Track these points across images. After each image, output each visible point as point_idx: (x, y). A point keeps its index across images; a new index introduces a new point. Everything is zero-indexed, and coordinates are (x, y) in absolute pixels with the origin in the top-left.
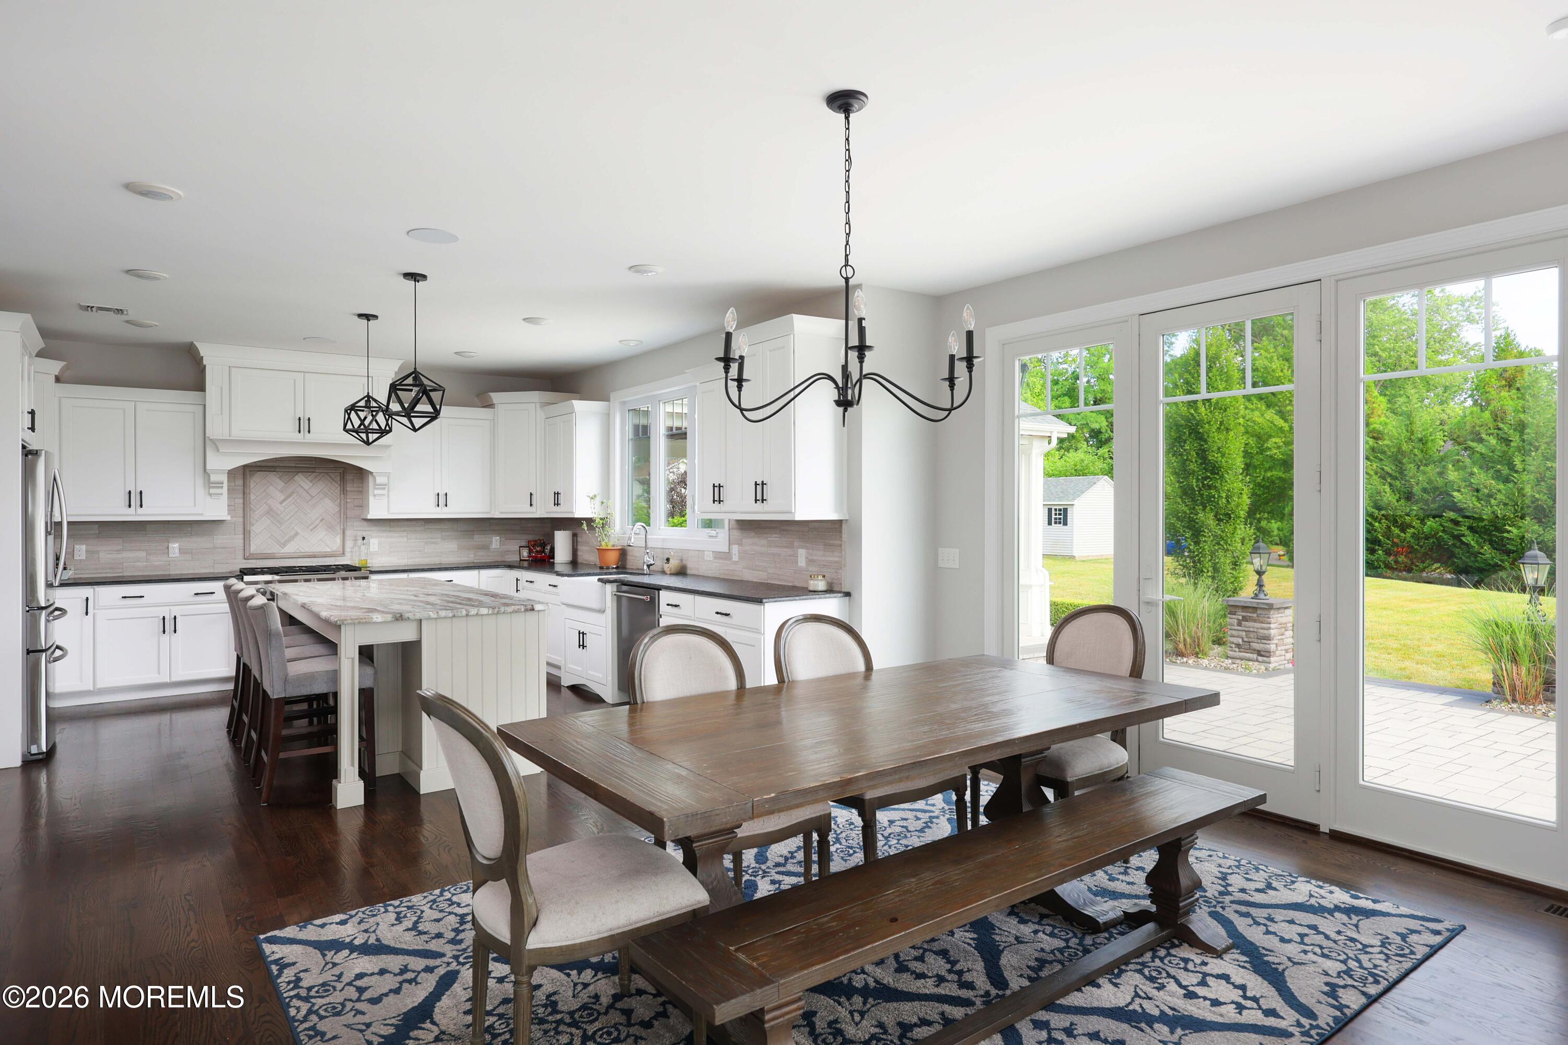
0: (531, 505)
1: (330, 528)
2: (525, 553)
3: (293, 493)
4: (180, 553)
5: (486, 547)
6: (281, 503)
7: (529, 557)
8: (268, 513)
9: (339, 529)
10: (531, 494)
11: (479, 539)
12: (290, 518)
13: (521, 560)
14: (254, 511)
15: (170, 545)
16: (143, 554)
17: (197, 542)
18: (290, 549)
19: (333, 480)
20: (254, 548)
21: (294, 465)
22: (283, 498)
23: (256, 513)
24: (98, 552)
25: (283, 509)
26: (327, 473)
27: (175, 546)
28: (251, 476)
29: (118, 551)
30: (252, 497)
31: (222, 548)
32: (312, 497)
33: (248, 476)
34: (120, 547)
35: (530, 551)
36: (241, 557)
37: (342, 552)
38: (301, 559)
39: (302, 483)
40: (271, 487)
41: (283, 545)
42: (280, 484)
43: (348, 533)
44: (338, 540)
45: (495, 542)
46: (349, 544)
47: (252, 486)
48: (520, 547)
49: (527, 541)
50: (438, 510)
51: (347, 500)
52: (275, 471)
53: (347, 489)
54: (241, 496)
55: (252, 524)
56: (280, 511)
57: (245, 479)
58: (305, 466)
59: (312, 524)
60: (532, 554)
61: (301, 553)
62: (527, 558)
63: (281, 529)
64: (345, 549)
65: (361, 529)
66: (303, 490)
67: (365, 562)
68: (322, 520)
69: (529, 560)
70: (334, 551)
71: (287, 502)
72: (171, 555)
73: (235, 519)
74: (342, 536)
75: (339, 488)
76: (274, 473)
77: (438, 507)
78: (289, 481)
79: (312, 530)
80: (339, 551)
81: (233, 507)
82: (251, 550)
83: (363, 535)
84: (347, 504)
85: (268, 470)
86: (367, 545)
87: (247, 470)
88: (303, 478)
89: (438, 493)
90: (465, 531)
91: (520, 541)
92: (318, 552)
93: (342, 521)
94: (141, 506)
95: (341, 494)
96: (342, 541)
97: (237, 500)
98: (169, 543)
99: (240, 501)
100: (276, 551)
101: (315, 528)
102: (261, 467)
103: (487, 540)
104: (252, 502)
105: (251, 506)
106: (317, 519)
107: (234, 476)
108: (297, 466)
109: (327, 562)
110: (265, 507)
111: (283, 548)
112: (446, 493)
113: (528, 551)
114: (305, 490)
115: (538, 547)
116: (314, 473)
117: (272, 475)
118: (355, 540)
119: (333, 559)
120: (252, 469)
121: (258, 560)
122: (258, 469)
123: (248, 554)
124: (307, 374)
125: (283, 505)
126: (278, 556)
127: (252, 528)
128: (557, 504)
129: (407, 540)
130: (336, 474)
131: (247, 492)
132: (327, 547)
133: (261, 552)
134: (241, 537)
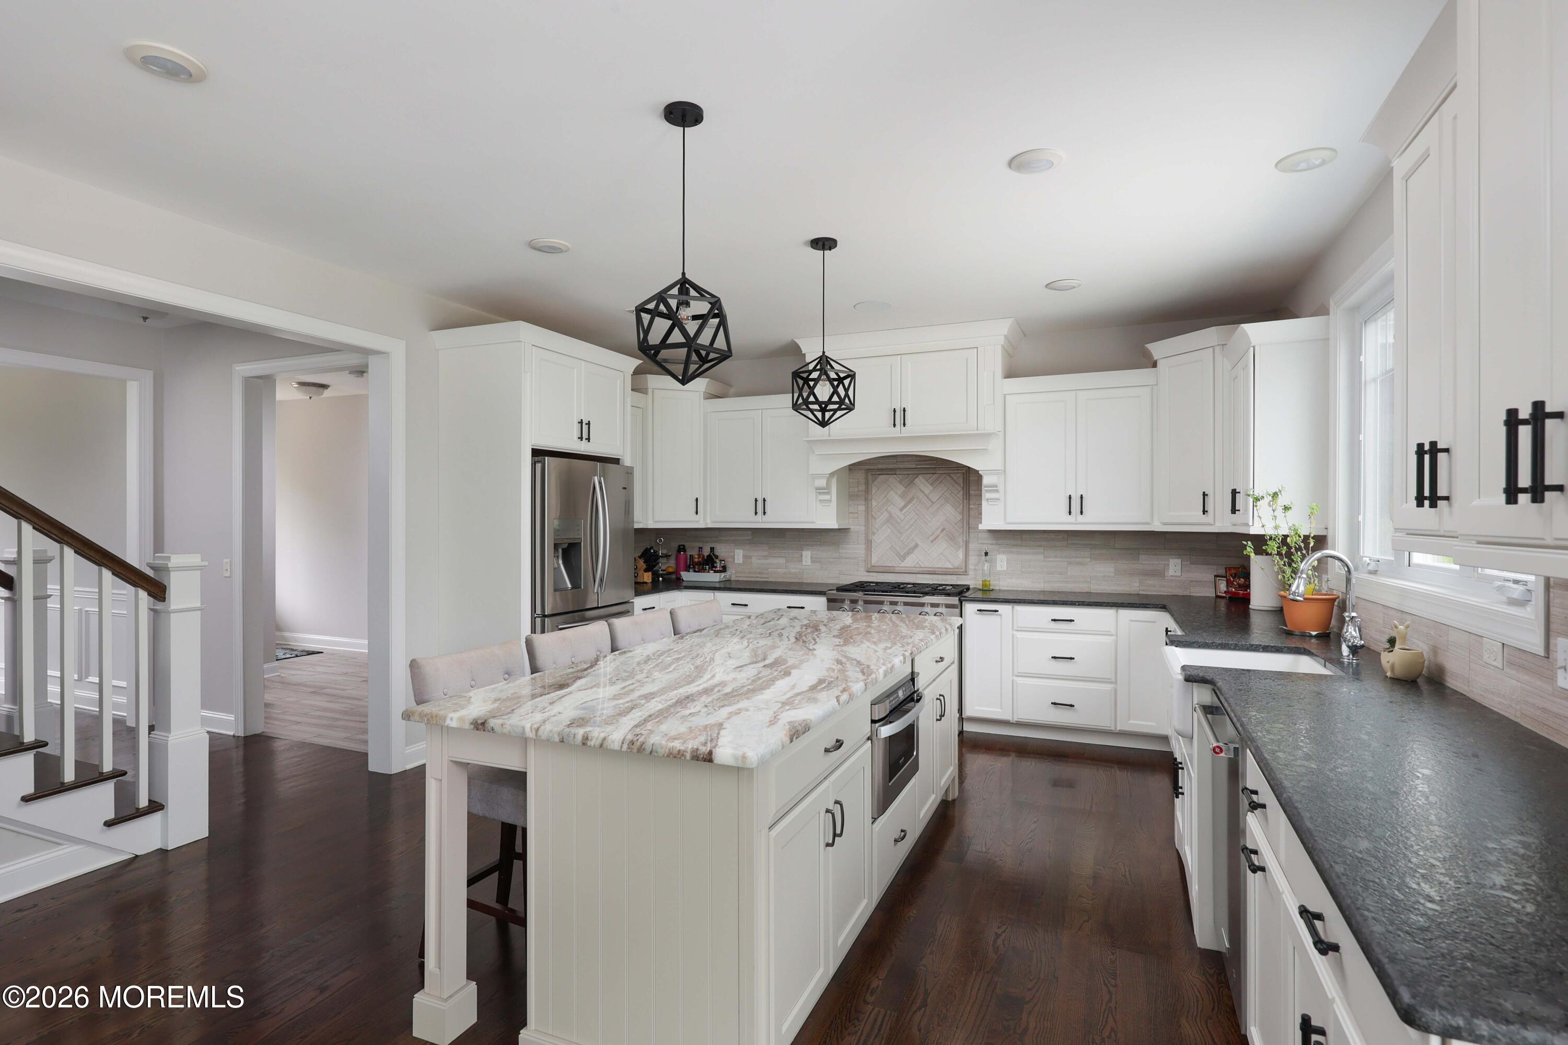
0: (1204, 512)
1: (952, 538)
2: (1223, 586)
3: (912, 499)
4: (812, 562)
5: (1159, 574)
6: (901, 510)
7: (1225, 592)
8: (888, 521)
9: (960, 540)
10: (1204, 495)
11: (1147, 561)
12: (910, 528)
13: (1217, 597)
14: (875, 519)
15: (803, 552)
16: (782, 561)
17: (825, 553)
18: (910, 562)
19: (956, 482)
20: (875, 560)
21: (914, 466)
22: (902, 504)
23: (878, 520)
24: (750, 557)
25: (902, 517)
26: (948, 474)
27: (807, 555)
28: (873, 481)
29: (766, 557)
30: (874, 503)
31: (846, 558)
32: (933, 503)
33: (870, 481)
34: (767, 553)
35: (1229, 584)
36: (863, 569)
37: (963, 570)
38: (918, 576)
39: (922, 487)
40: (891, 492)
41: (903, 558)
42: (901, 489)
43: (972, 547)
44: (961, 555)
45: (1174, 567)
46: (973, 560)
47: (874, 491)
48: (1215, 576)
49: (1226, 568)
50: (1071, 519)
51: (970, 507)
52: (895, 474)
53: (971, 492)
54: (863, 502)
55: (874, 534)
56: (900, 519)
57: (867, 484)
58: (925, 466)
59: (933, 534)
60: (1231, 589)
61: (920, 567)
62: (1224, 595)
63: (901, 539)
64: (966, 565)
65: (986, 542)
66: (923, 495)
67: (988, 583)
68: (944, 530)
69: (1226, 597)
70: (956, 568)
71: (908, 508)
72: (804, 563)
73: (858, 527)
74: (964, 550)
75: (962, 492)
76: (895, 476)
77: (1070, 514)
78: (909, 484)
79: (932, 542)
80: (962, 569)
81: (856, 515)
82: (873, 562)
83: (985, 548)
84: (971, 511)
85: (889, 473)
86: (992, 563)
87: (869, 474)
88: (923, 481)
89: (1070, 496)
90: (1125, 549)
91: (1215, 567)
92: (938, 568)
93: (965, 532)
94: (764, 513)
95: (963, 499)
96: (964, 557)
97: (859, 507)
98: (802, 550)
99: (862, 508)
100: (895, 565)
101: (935, 539)
102: (883, 469)
103: (1160, 563)
104: (874, 510)
105: (873, 513)
106: (938, 529)
107: (857, 480)
108: (918, 467)
109: (946, 580)
110: (885, 515)
111: (903, 562)
112: (1082, 495)
113: (1225, 582)
114: (925, 494)
115: (1239, 578)
116: (935, 475)
117: (892, 479)
118: (978, 555)
119: (954, 577)
120: (873, 473)
121: (878, 574)
122: (879, 473)
123: (869, 567)
124: (903, 356)
125: (903, 512)
126: (897, 569)
127: (874, 537)
128: (1234, 510)
129: (1044, 557)
130: (959, 475)
131: (869, 499)
132: (948, 563)
133: (882, 565)
134: (864, 546)
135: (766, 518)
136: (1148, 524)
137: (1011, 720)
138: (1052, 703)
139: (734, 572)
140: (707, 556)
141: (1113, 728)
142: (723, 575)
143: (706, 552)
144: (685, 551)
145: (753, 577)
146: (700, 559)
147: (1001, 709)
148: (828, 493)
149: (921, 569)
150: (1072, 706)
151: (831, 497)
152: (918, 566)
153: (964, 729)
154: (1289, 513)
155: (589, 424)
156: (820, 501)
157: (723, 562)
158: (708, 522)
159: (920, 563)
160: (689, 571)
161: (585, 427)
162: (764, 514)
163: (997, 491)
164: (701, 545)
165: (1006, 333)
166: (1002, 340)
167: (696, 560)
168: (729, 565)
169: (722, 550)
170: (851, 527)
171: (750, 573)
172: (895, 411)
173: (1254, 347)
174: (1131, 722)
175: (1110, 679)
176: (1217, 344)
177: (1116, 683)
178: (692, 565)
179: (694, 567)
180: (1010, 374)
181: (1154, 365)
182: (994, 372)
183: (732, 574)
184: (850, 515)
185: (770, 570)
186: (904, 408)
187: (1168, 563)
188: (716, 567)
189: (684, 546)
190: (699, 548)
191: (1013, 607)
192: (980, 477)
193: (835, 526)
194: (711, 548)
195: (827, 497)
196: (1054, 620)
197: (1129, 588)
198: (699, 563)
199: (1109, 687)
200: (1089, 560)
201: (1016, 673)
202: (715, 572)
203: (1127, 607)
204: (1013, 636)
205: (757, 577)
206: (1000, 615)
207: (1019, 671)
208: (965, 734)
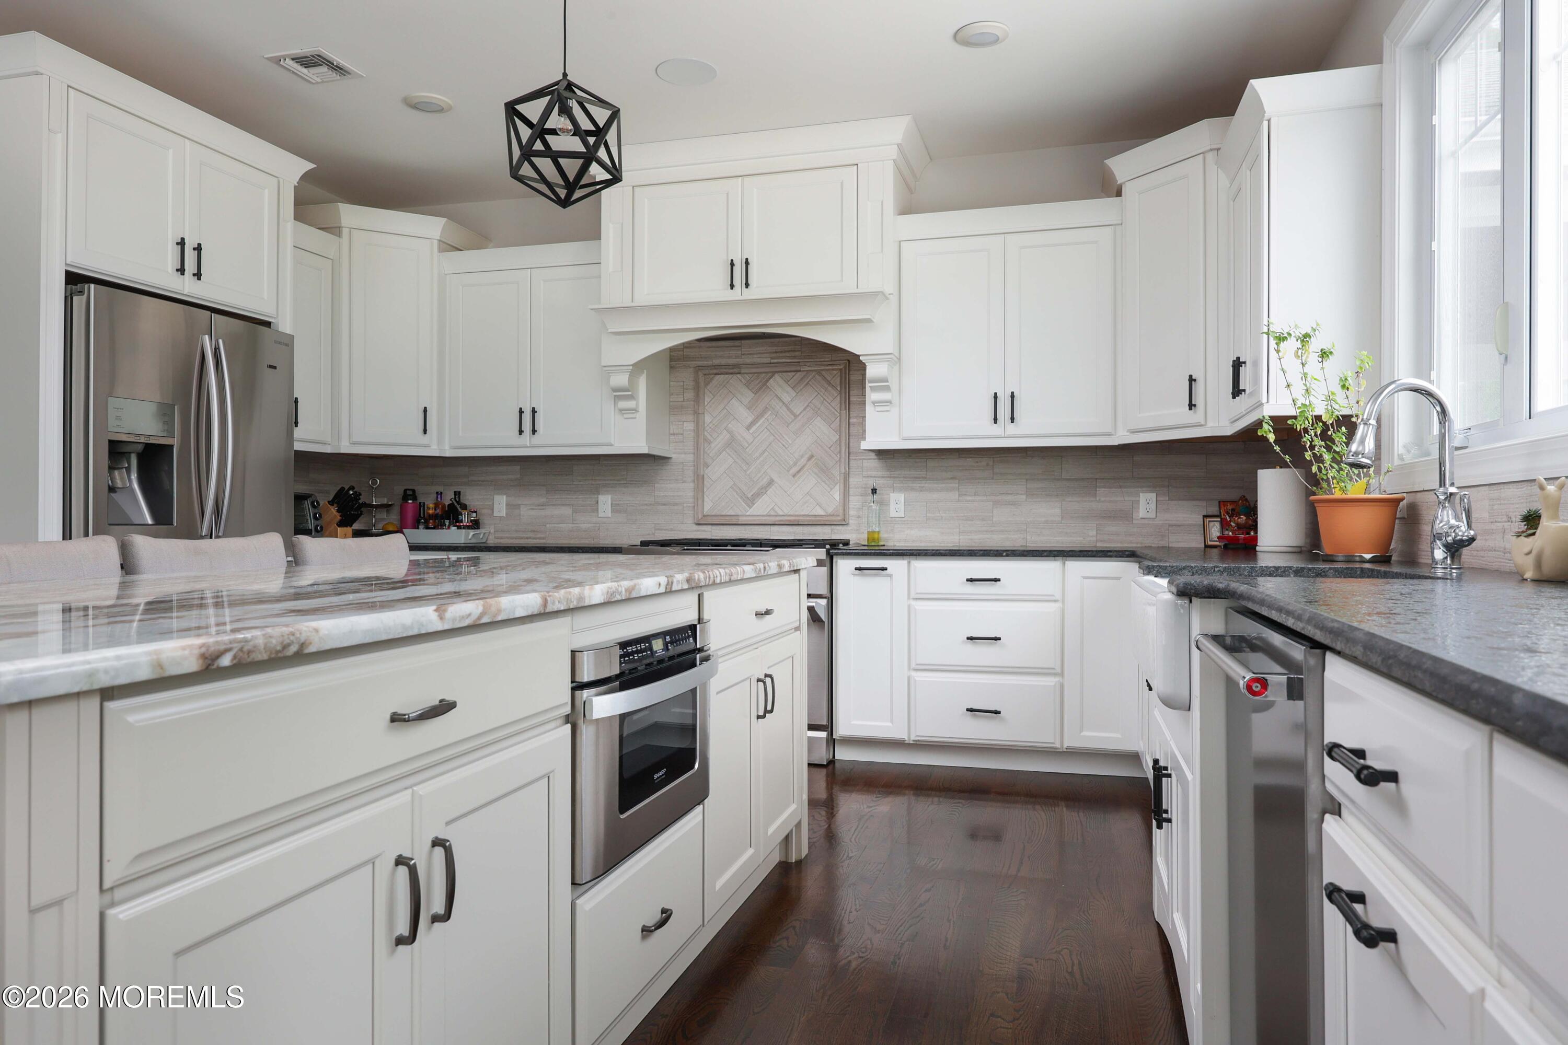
0: (1191, 406)
1: (824, 471)
2: (1215, 530)
3: (765, 410)
4: (613, 511)
5: (1125, 516)
6: (749, 428)
7: (1219, 538)
8: (728, 445)
9: (836, 473)
10: (1191, 380)
11: (1107, 496)
12: (761, 455)
13: (1207, 546)
14: (710, 443)
15: (600, 497)
16: (566, 511)
17: (631, 495)
18: (761, 508)
19: (829, 383)
20: (708, 507)
22: (750, 419)
23: (713, 445)
24: (518, 507)
25: (750, 438)
26: (819, 372)
27: (605, 501)
28: (706, 384)
29: (541, 506)
30: (708, 419)
31: (665, 505)
32: (796, 416)
33: (702, 384)
34: (543, 500)
35: (1224, 525)
36: (690, 520)
37: (841, 517)
39: (779, 392)
40: (734, 402)
41: (751, 501)
42: (748, 396)
43: (853, 481)
44: (837, 495)
45: (1146, 504)
46: (855, 501)
47: (707, 400)
48: (1205, 517)
49: (1219, 502)
50: (996, 430)
51: (851, 421)
52: (739, 373)
53: (852, 399)
54: (691, 417)
55: (707, 466)
56: (748, 443)
57: (697, 388)
58: (784, 360)
59: (795, 464)
60: (1226, 532)
61: (776, 516)
62: (1217, 543)
63: (748, 473)
64: (844, 510)
65: (874, 473)
66: (781, 404)
67: (876, 536)
68: (812, 457)
69: (1220, 546)
70: (830, 515)
71: (757, 425)
72: (601, 514)
73: (683, 456)
74: (842, 486)
75: (838, 398)
76: (738, 375)
77: (995, 422)
78: (761, 388)
79: (794, 476)
80: (839, 516)
81: (680, 437)
82: (706, 510)
83: (871, 483)
84: (851, 428)
85: (731, 371)
86: (883, 504)
87: (700, 374)
88: (781, 382)
89: (996, 394)
90: (1077, 480)
91: (1204, 504)
92: (804, 515)
93: (843, 460)
94: (534, 431)
95: (840, 410)
96: (842, 497)
97: (685, 424)
98: (599, 494)
99: (689, 426)
100: (740, 513)
101: (799, 472)
102: (720, 366)
103: (1126, 499)
104: (706, 429)
105: (706, 433)
106: (802, 456)
107: (682, 384)
108: (772, 361)
109: (815, 534)
110: (725, 436)
111: (750, 507)
112: (1012, 393)
113: (1218, 525)
114: (784, 403)
115: (1238, 515)
116: (799, 373)
117: (734, 380)
118: (861, 495)
119: (827, 529)
120: (707, 372)
121: (714, 527)
122: (715, 371)
123: (700, 517)
124: (746, 179)
125: (751, 431)
126: (742, 520)
127: (706, 472)
128: (1237, 391)
129: (959, 496)
130: (835, 372)
131: (700, 411)
132: (817, 507)
133: (718, 513)
134: (692, 485)
135: (537, 439)
136: (1109, 435)
137: (906, 739)
138: (968, 710)
139: (492, 531)
140: (449, 505)
141: (1058, 745)
142: (472, 533)
143: (448, 499)
144: (414, 498)
145: (521, 538)
146: (438, 511)
147: (892, 722)
148: (631, 397)
149: (778, 518)
150: (997, 712)
151: (637, 405)
152: (772, 513)
153: (836, 758)
154: (1329, 363)
155: (198, 248)
156: (621, 410)
157: (474, 515)
158: (447, 447)
159: (777, 509)
160: (418, 528)
161: (190, 256)
162: (533, 434)
163: (887, 388)
164: (440, 489)
165: (899, 141)
166: (893, 152)
167: (431, 512)
168: (484, 520)
169: (472, 497)
170: (673, 456)
171: (517, 531)
172: (732, 264)
173: (1269, 121)
174: (1085, 733)
175: (1054, 669)
176: (1209, 148)
177: (1062, 674)
178: (424, 518)
179: (426, 522)
180: (908, 207)
181: (1119, 193)
182: (882, 202)
183: (489, 533)
184: (672, 437)
185: (548, 526)
186: (747, 259)
187: (1137, 499)
188: (462, 521)
189: (414, 491)
190: (437, 493)
191: (909, 563)
192: (863, 367)
193: (645, 451)
194: (455, 492)
195: (630, 404)
196: (971, 580)
197: (1081, 539)
198: (435, 517)
199: (1051, 681)
200: (1024, 497)
201: (913, 666)
202: (459, 528)
203: (1079, 556)
204: (909, 606)
205: (527, 538)
206: (890, 576)
207: (918, 663)
208: (837, 765)
